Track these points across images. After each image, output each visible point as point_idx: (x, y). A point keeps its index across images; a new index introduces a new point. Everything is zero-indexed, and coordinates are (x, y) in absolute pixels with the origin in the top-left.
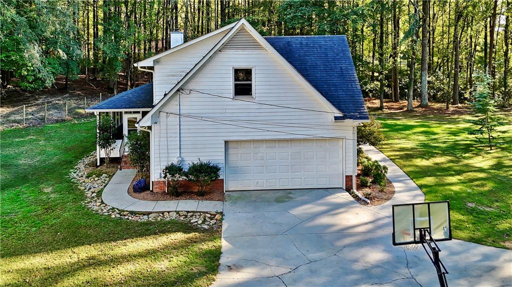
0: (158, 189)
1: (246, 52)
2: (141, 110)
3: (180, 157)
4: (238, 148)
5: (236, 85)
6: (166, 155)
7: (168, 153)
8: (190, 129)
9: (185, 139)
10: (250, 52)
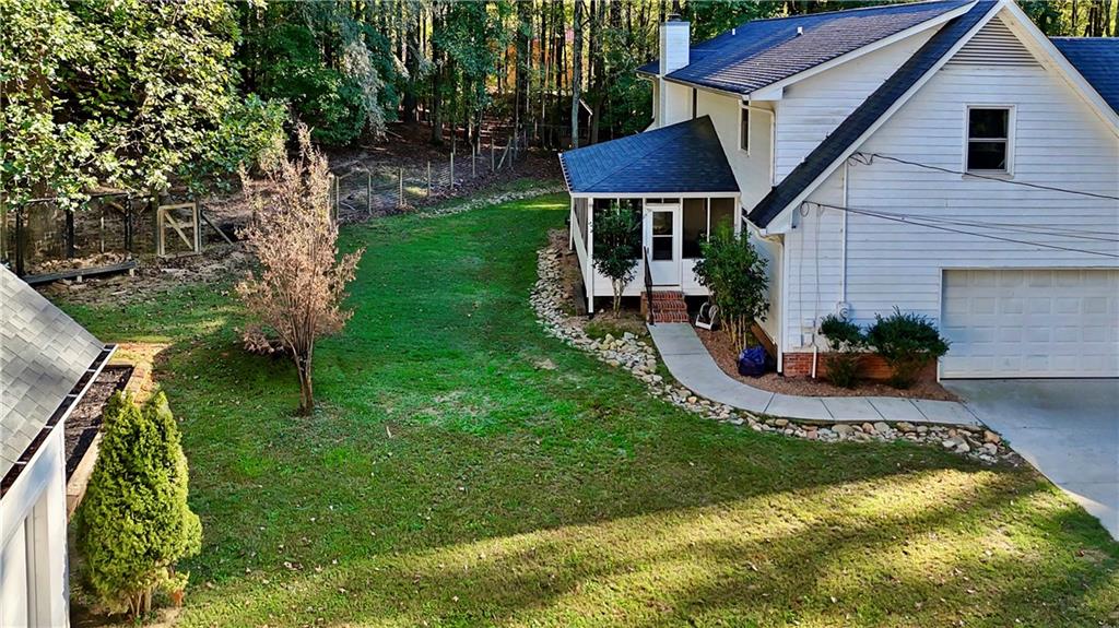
0: (794, 370)
1: (999, 71)
2: (682, 196)
3: (845, 302)
4: (966, 286)
5: (971, 145)
6: (814, 297)
7: (818, 293)
8: (866, 241)
9: (855, 263)
10: (1009, 71)
